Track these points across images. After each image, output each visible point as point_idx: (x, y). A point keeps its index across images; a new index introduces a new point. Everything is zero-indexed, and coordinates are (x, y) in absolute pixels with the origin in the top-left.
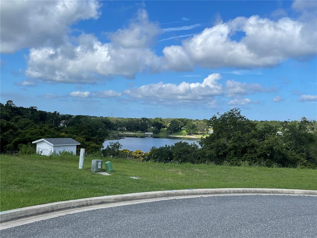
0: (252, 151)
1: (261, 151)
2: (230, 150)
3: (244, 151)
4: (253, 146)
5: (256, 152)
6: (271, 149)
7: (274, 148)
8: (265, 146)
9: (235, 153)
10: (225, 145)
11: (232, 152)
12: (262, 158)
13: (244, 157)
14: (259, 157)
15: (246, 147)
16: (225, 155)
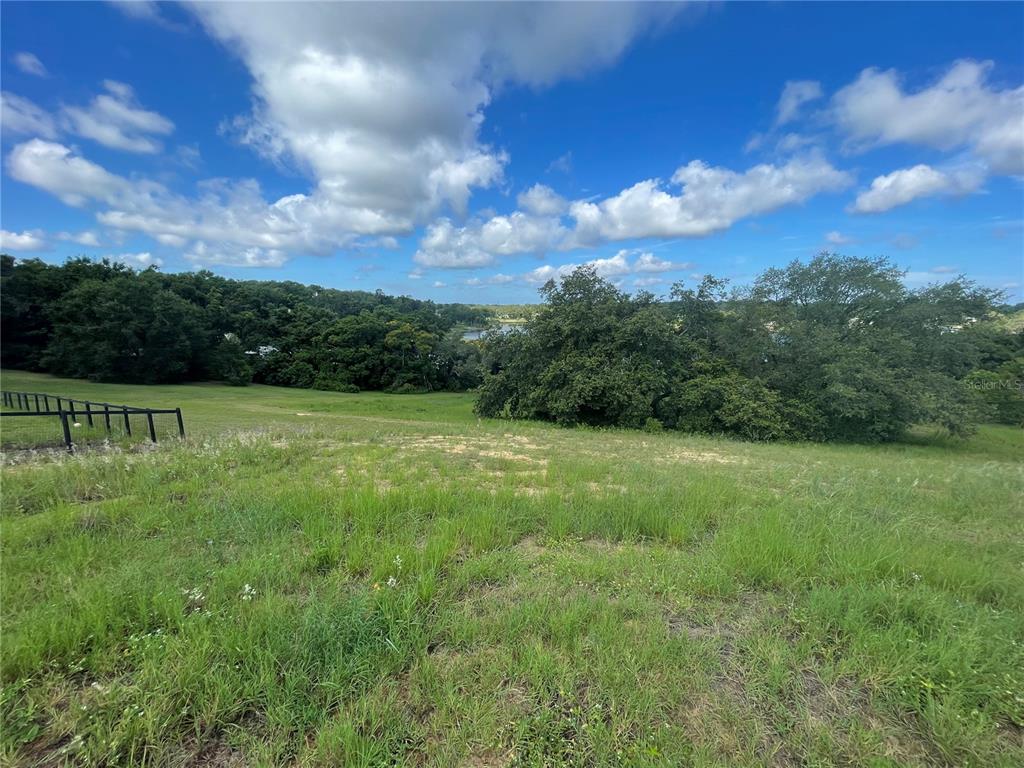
0: (607, 338)
1: (623, 338)
2: (567, 337)
3: (593, 338)
4: (609, 329)
5: (613, 340)
6: (640, 333)
7: (646, 331)
8: (629, 327)
9: (576, 343)
10: (558, 329)
11: (570, 342)
12: (625, 351)
13: (593, 349)
15: (596, 332)
16: (558, 346)
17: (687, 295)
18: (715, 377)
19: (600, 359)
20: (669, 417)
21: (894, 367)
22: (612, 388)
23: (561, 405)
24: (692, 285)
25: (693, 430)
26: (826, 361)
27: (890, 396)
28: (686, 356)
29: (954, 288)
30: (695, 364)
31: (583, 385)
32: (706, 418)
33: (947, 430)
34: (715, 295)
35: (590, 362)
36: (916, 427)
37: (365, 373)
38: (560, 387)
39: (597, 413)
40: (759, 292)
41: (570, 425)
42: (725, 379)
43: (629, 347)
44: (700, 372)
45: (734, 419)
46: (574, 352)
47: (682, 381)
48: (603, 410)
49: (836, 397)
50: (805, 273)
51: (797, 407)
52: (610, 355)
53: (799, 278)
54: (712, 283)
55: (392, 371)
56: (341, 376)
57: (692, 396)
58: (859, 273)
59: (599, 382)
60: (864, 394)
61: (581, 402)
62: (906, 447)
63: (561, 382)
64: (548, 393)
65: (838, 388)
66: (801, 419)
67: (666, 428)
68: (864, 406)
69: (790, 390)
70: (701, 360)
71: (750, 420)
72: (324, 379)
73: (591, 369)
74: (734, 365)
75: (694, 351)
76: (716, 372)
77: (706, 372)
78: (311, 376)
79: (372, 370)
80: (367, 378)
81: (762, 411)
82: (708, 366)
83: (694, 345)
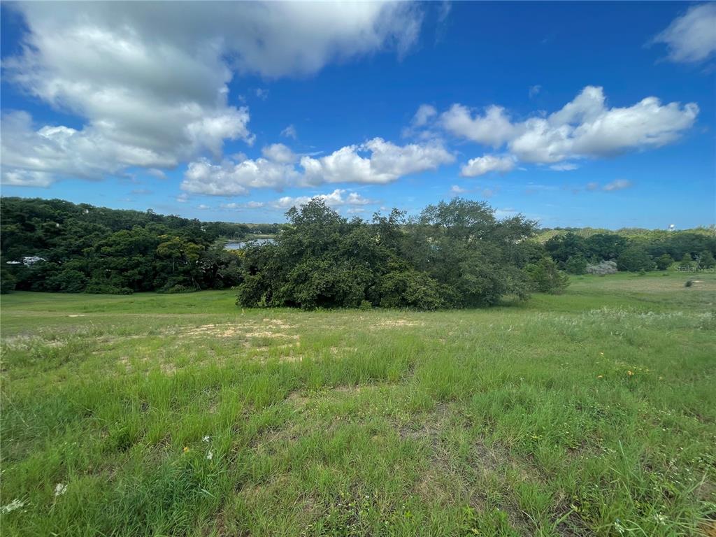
0: (334, 248)
1: (345, 247)
2: (307, 247)
3: (325, 248)
4: (335, 242)
5: (338, 249)
6: (356, 244)
7: (359, 243)
8: (349, 241)
9: (313, 251)
10: (300, 242)
11: (309, 251)
12: (346, 256)
13: (325, 255)
14: (343, 255)
15: (326, 244)
16: (300, 254)
17: (382, 220)
18: (401, 272)
19: (330, 262)
20: (376, 299)
21: (493, 263)
22: (339, 282)
23: (304, 295)
24: (386, 214)
25: (390, 306)
26: (460, 260)
27: (492, 280)
28: (383, 259)
29: (517, 219)
30: (388, 264)
31: (319, 280)
32: (397, 298)
33: (518, 297)
34: (399, 220)
35: (324, 264)
36: (504, 296)
37: (138, 277)
38: (303, 282)
39: (329, 299)
40: (423, 219)
41: (311, 309)
42: (407, 273)
43: (349, 254)
44: (392, 269)
45: (413, 298)
46: (313, 258)
47: (382, 275)
48: (333, 296)
49: (467, 282)
50: (448, 209)
51: (447, 288)
52: (336, 259)
53: (444, 212)
54: (397, 213)
55: (163, 275)
56: (115, 280)
57: (388, 284)
58: (475, 210)
59: (330, 278)
60: (480, 279)
61: (318, 292)
62: (501, 308)
63: (303, 279)
64: (294, 287)
65: (468, 277)
66: (449, 295)
67: (374, 306)
68: (480, 286)
69: (443, 279)
70: (393, 262)
71: (422, 298)
72: (97, 284)
73: (324, 269)
74: (411, 264)
75: (388, 256)
76: (401, 269)
77: (396, 269)
78: (82, 282)
79: (145, 275)
80: (140, 282)
81: (429, 291)
82: (397, 266)
83: (388, 252)
